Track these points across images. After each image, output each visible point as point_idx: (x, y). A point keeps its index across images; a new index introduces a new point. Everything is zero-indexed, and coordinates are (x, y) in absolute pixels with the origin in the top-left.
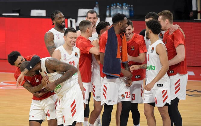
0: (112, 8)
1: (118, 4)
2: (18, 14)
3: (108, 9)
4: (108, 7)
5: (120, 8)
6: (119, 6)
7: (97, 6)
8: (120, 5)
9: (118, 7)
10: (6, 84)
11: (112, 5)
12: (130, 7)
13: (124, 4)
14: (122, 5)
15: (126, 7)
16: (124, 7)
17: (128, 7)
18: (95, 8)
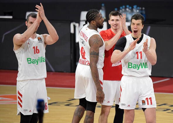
1: (128, 6)
2: (11, 17)
4: (116, 9)
5: (130, 11)
6: (129, 9)
7: (103, 8)
8: (130, 8)
9: (127, 9)
11: (121, 8)
12: (142, 10)
13: (135, 7)
14: (133, 8)
15: (136, 10)
16: (134, 10)
17: (139, 10)
18: (101, 11)
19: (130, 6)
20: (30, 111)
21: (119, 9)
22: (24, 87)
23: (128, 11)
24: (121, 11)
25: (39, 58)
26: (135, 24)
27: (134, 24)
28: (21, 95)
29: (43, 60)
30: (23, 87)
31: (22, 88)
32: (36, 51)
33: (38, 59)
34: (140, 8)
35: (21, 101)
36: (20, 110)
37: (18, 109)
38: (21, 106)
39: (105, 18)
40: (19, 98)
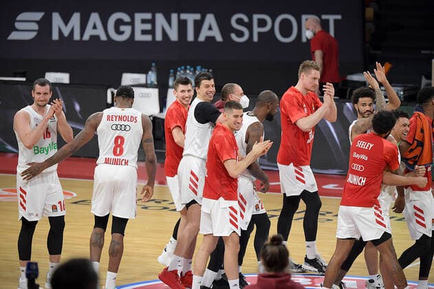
0: (178, 73)
1: (188, 67)
2: (24, 79)
3: (171, 74)
4: (172, 71)
5: (191, 73)
6: (190, 70)
7: (153, 69)
8: (192, 69)
9: (188, 71)
10: (6, 193)
11: (179, 69)
13: (199, 68)
14: (195, 69)
18: (150, 73)
19: (191, 67)
20: (37, 215)
21: (176, 71)
23: (189, 74)
28: (25, 193)
32: (47, 134)
33: (48, 147)
34: (206, 70)
35: (25, 201)
36: (22, 213)
37: (20, 211)
38: (25, 208)
39: (156, 83)
40: (22, 196)
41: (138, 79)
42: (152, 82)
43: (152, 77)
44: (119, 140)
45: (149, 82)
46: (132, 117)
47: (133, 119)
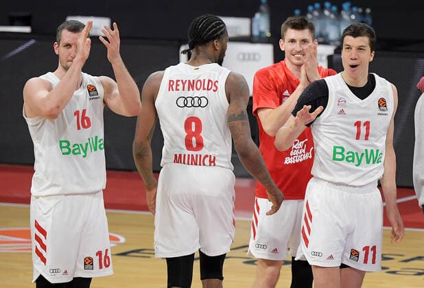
1: (327, 5)
2: (27, 29)
4: (297, 12)
5: (332, 16)
6: (331, 11)
7: (263, 8)
8: (334, 8)
9: (327, 13)
11: (310, 8)
12: (364, 14)
13: (346, 6)
14: (340, 9)
15: (350, 16)
16: (345, 15)
17: (357, 14)
18: (258, 16)
19: (333, 4)
20: (66, 272)
21: (305, 12)
22: (52, 211)
23: (329, 17)
24: (309, 16)
25: (89, 139)
26: (354, 49)
27: (349, 48)
28: (44, 232)
29: (98, 144)
30: (48, 212)
31: (45, 214)
32: (83, 121)
33: (87, 144)
34: (360, 10)
35: (44, 247)
36: (39, 269)
38: (44, 260)
39: (268, 34)
40: (37, 238)
41: (237, 28)
42: (261, 33)
43: (262, 23)
44: (193, 124)
45: (256, 33)
46: (209, 81)
47: (211, 85)
